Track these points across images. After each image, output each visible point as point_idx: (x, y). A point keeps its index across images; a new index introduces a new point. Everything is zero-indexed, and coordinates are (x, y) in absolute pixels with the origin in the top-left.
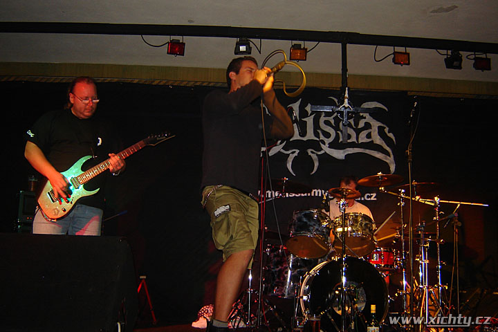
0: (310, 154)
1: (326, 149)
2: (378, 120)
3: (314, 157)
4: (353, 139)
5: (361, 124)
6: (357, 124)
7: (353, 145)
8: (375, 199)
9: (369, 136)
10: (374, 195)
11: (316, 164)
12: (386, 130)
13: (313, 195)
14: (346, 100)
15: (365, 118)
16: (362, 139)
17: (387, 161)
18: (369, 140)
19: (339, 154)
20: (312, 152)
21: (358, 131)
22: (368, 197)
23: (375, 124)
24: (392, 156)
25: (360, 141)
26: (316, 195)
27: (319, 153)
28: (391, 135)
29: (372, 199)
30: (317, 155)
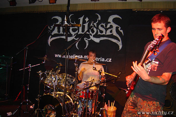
0: (85, 40)
1: (92, 38)
2: (116, 24)
3: (87, 41)
4: (104, 33)
5: (108, 26)
6: (106, 26)
7: (104, 36)
8: (111, 61)
9: (111, 32)
10: (111, 59)
11: (87, 44)
12: (119, 29)
13: (84, 58)
14: (66, 21)
15: (110, 23)
16: (108, 33)
17: (118, 44)
18: (111, 34)
19: (97, 40)
20: (86, 39)
21: (106, 29)
22: (108, 60)
23: (115, 26)
24: (121, 41)
25: (107, 34)
26: (86, 58)
27: (89, 40)
28: (122, 31)
29: (110, 61)
30: (88, 40)
